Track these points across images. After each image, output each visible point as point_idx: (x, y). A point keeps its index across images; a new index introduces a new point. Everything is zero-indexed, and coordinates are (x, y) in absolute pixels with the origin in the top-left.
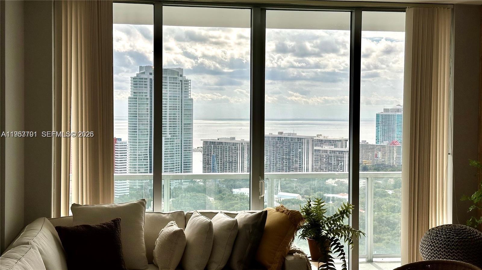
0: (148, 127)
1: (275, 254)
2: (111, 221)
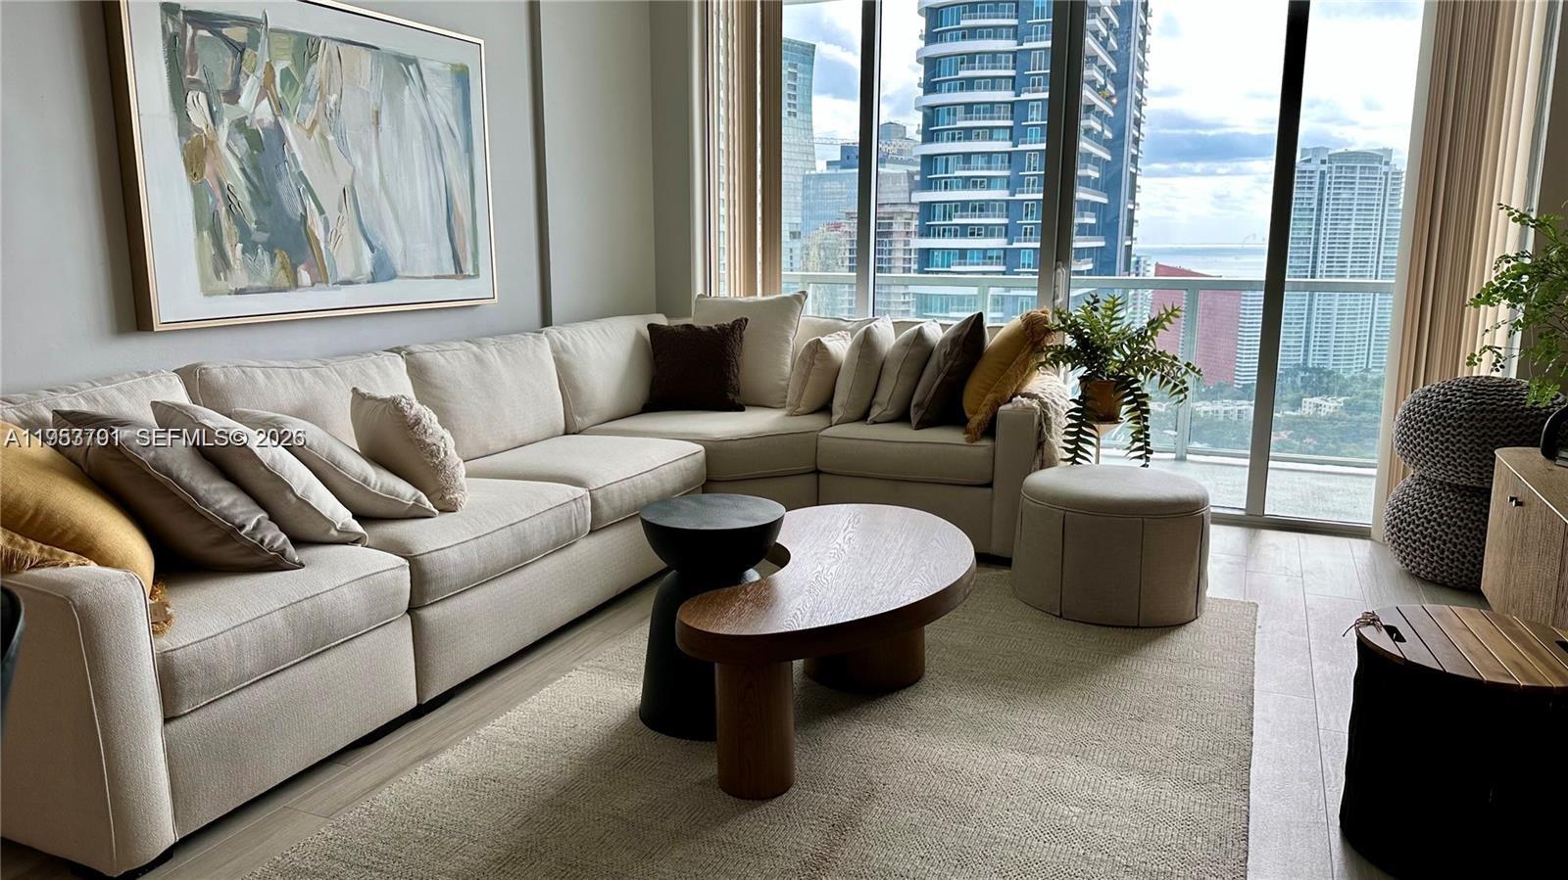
0: (1308, 262)
1: (984, 397)
2: (730, 322)
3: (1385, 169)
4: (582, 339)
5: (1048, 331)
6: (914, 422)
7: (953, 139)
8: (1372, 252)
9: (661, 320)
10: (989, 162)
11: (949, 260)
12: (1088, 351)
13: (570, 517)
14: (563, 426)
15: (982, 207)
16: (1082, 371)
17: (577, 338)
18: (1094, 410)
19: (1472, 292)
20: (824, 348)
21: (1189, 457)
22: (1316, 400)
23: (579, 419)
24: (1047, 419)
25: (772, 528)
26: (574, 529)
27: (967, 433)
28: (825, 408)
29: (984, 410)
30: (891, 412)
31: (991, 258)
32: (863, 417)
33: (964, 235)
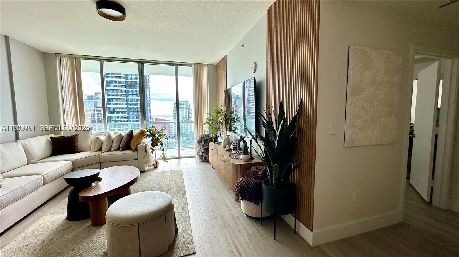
1: (135, 144)
2: (74, 135)
3: (188, 103)
4: (31, 142)
5: (145, 132)
6: (121, 150)
7: (114, 96)
8: (188, 116)
9: (53, 136)
10: (122, 100)
11: (115, 118)
12: (152, 135)
13: (38, 182)
14: (27, 162)
15: (121, 108)
16: (151, 138)
17: (30, 142)
18: (154, 144)
19: (203, 123)
20: (99, 138)
21: (168, 149)
22: (183, 138)
23: (32, 160)
24: (146, 146)
25: (98, 174)
26: (39, 185)
27: (132, 150)
28: (100, 150)
29: (135, 146)
30: (116, 149)
31: (124, 118)
32: (110, 150)
33: (118, 113)
